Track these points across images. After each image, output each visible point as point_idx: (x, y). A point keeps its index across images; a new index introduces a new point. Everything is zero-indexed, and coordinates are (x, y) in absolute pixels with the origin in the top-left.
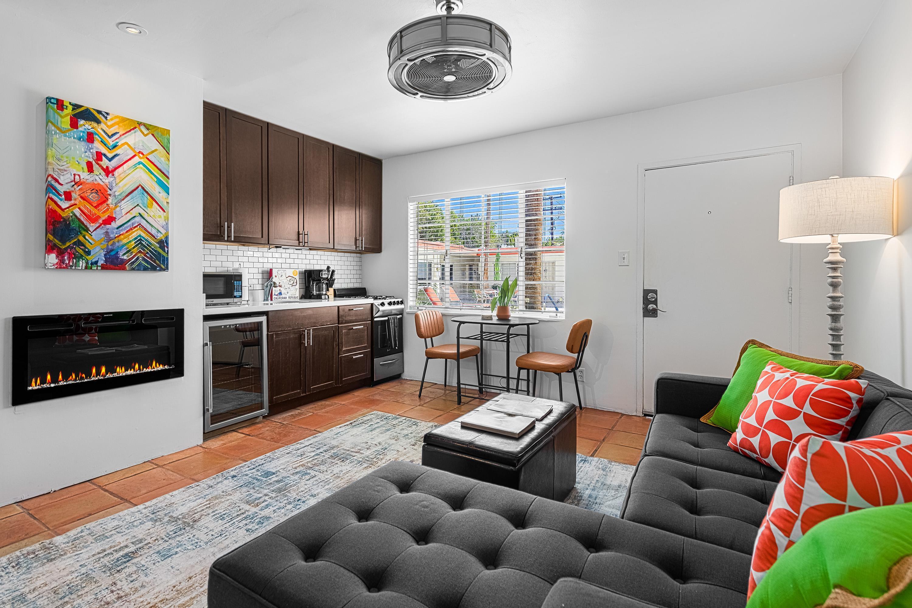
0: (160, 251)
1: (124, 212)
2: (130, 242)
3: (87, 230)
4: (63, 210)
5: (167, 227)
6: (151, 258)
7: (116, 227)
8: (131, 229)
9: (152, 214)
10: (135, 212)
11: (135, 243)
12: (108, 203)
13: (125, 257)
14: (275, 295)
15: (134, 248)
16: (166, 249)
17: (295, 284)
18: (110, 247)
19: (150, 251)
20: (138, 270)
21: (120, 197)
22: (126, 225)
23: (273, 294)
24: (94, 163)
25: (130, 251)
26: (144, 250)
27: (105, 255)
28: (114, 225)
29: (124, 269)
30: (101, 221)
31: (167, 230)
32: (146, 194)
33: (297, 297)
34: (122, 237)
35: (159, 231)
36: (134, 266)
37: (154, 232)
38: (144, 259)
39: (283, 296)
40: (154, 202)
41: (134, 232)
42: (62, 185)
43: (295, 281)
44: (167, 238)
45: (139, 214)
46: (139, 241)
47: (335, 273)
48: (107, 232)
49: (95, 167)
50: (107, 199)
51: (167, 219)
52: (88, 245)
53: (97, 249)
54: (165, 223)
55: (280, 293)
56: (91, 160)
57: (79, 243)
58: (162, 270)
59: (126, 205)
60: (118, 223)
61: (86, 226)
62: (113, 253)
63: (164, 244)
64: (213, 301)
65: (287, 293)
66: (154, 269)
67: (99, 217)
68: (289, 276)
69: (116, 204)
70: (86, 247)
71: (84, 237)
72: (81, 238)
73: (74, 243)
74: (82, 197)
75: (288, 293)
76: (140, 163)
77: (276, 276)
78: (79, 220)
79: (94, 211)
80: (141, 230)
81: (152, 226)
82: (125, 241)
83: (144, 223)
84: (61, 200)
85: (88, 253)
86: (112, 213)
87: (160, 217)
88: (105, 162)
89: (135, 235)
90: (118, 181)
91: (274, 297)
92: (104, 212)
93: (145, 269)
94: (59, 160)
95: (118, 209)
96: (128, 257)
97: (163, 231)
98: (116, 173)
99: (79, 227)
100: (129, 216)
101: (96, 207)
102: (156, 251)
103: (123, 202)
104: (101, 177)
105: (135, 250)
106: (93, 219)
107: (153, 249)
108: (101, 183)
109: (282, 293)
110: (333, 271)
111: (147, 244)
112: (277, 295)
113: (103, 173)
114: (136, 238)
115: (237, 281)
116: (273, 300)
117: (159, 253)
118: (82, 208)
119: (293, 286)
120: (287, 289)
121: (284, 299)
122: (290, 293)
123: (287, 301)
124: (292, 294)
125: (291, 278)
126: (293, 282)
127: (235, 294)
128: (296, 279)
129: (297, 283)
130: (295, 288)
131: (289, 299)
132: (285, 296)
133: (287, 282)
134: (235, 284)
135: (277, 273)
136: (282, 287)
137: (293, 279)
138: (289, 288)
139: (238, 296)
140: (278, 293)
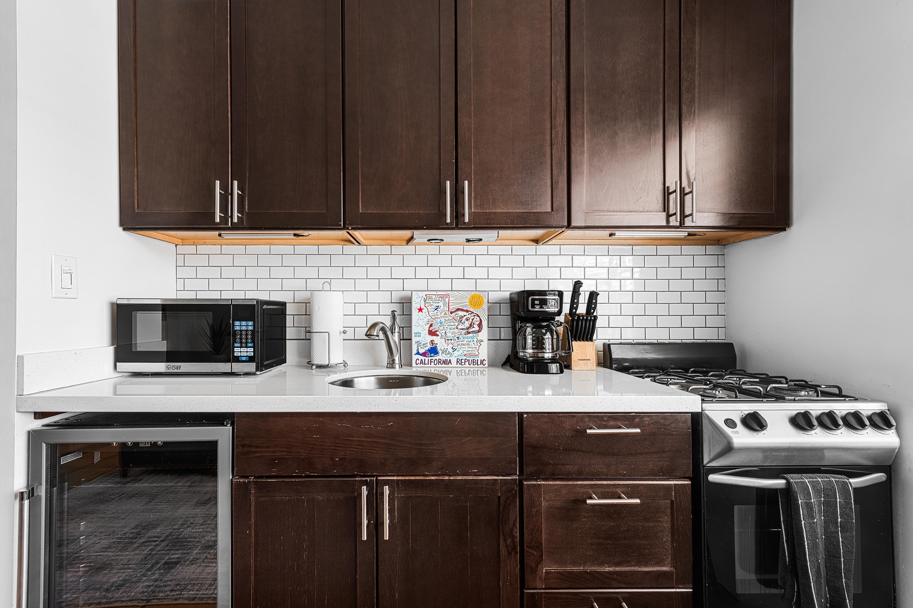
14: (418, 353)
17: (476, 328)
23: (414, 351)
33: (482, 362)
39: (441, 356)
43: (477, 320)
47: (600, 299)
55: (434, 351)
64: (177, 368)
65: (451, 350)
68: (458, 310)
75: (454, 350)
77: (420, 310)
91: (415, 357)
109: (439, 348)
110: (593, 296)
112: (424, 354)
115: (240, 320)
116: (414, 364)
119: (471, 335)
120: (452, 341)
121: (444, 365)
122: (461, 351)
123: (450, 369)
124: (465, 353)
125: (465, 313)
126: (471, 325)
127: (238, 351)
128: (478, 316)
129: (480, 325)
130: (475, 340)
131: (458, 365)
132: (447, 357)
133: (452, 324)
134: (237, 328)
135: (425, 301)
136: (437, 335)
137: (469, 316)
138: (458, 338)
139: (244, 359)
140: (427, 349)
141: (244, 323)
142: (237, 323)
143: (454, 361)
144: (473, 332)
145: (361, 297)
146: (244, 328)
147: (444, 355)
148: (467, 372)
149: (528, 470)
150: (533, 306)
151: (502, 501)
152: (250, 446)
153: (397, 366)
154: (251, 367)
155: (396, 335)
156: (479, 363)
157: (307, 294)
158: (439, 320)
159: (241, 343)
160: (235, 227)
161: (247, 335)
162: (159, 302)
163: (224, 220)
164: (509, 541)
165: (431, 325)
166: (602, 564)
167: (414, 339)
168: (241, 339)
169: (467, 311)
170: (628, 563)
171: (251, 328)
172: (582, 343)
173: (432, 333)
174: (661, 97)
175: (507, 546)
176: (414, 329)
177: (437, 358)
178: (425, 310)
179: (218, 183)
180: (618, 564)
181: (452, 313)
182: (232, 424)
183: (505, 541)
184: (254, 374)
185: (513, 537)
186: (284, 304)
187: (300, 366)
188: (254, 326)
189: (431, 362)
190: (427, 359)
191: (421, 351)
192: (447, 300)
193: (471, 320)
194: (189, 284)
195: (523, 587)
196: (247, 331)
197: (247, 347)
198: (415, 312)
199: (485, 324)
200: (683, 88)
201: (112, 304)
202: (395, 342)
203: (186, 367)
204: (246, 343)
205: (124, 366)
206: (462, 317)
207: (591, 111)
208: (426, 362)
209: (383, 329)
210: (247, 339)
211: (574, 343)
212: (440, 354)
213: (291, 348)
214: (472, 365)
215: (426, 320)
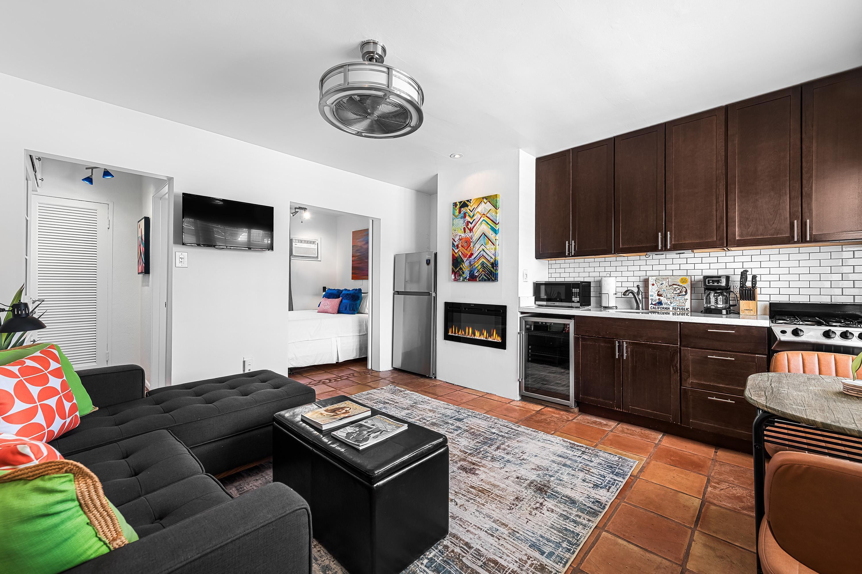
0: (492, 269)
1: (476, 249)
2: (479, 265)
3: (463, 262)
4: (456, 253)
5: (496, 254)
6: (488, 274)
7: (473, 258)
8: (479, 258)
9: (488, 248)
10: (481, 249)
11: (481, 266)
12: (471, 246)
13: (477, 274)
14: (652, 304)
15: (480, 269)
16: (495, 268)
17: (684, 293)
18: (471, 269)
19: (487, 270)
20: (482, 281)
21: (475, 242)
22: (477, 257)
24: (466, 227)
25: (479, 270)
26: (485, 269)
27: (469, 273)
28: (473, 257)
29: (476, 281)
30: (468, 256)
31: (495, 256)
32: (486, 237)
33: (687, 309)
34: (476, 263)
35: (491, 258)
36: (480, 279)
37: (489, 258)
38: (485, 275)
39: (664, 306)
40: (489, 241)
41: (480, 260)
42: (455, 242)
44: (495, 261)
45: (483, 249)
46: (483, 264)
48: (470, 262)
49: (466, 229)
50: (470, 244)
51: (495, 249)
52: (463, 269)
53: (467, 271)
54: (494, 252)
55: (660, 303)
56: (465, 226)
57: (461, 269)
58: (493, 281)
59: (477, 246)
60: (474, 256)
61: (463, 260)
62: (472, 273)
63: (495, 265)
64: (554, 304)
65: (670, 303)
66: (489, 280)
67: (467, 254)
68: (674, 285)
69: (474, 246)
70: (463, 270)
71: (462, 265)
72: (461, 266)
73: (459, 269)
74: (462, 246)
75: (671, 303)
76: (483, 220)
77: (653, 284)
78: (461, 257)
79: (466, 252)
80: (484, 259)
81: (488, 255)
82: (477, 265)
83: (485, 254)
84: (455, 249)
85: (463, 273)
86: (472, 252)
87: (492, 249)
88: (470, 226)
89: (481, 262)
90: (474, 233)
91: (650, 306)
92: (469, 251)
93: (485, 280)
94: (455, 231)
95: (474, 248)
96: (478, 274)
97: (493, 257)
98: (474, 230)
99: (461, 261)
100: (479, 251)
101: (466, 250)
102: (490, 269)
103: (476, 244)
104: (468, 234)
105: (481, 270)
106: (465, 257)
107: (488, 268)
108: (468, 237)
109: (663, 302)
110: (753, 277)
111: (486, 266)
112: (655, 305)
113: (469, 231)
114: (481, 263)
116: (650, 309)
117: (492, 271)
118: (462, 251)
119: (681, 296)
120: (670, 299)
121: (665, 310)
122: (675, 304)
123: (669, 312)
124: (677, 304)
125: (678, 286)
126: (681, 292)
127: (574, 299)
128: (685, 288)
129: (686, 292)
130: (683, 299)
131: (674, 310)
132: (668, 306)
133: (670, 291)
134: (573, 291)
135: (655, 281)
136: (662, 296)
137: (680, 288)
138: (673, 298)
139: (576, 302)
140: (656, 302)
141: (576, 289)
142: (573, 289)
143: (671, 309)
144: (682, 295)
145: (625, 279)
146: (576, 291)
147: (666, 305)
148: (678, 313)
149: (683, 344)
150: (709, 283)
151: (672, 353)
152: (580, 326)
153: (641, 309)
154: (578, 305)
155: (640, 295)
156: (685, 310)
157: (600, 278)
158: (663, 289)
159: (575, 296)
160: (572, 256)
161: (577, 293)
162: (544, 282)
163: (569, 254)
164: (675, 368)
165: (659, 292)
166: (719, 383)
167: (650, 298)
168: (575, 295)
169: (679, 285)
170: (732, 385)
171: (578, 291)
172: (748, 301)
173: (658, 295)
174: (788, 178)
175: (674, 369)
176: (650, 293)
177: (662, 306)
178: (656, 285)
179: (567, 242)
180: (727, 385)
181: (670, 286)
182: (574, 319)
183: (673, 368)
184: (579, 308)
185: (677, 367)
186: (590, 282)
187: (596, 307)
188: (579, 290)
189: (659, 308)
190: (656, 307)
191: (653, 303)
192: (667, 280)
193: (681, 289)
194: (553, 275)
195: (681, 385)
196: (577, 292)
197: (577, 298)
198: (650, 286)
199: (689, 291)
200: (803, 172)
201: (534, 283)
202: (639, 299)
203: (557, 304)
204: (577, 296)
205: (538, 303)
206: (675, 288)
207: (740, 192)
208: (656, 308)
209: (632, 292)
210: (577, 295)
211: (741, 301)
212: (664, 305)
213: (593, 300)
214: (681, 311)
215: (656, 289)
